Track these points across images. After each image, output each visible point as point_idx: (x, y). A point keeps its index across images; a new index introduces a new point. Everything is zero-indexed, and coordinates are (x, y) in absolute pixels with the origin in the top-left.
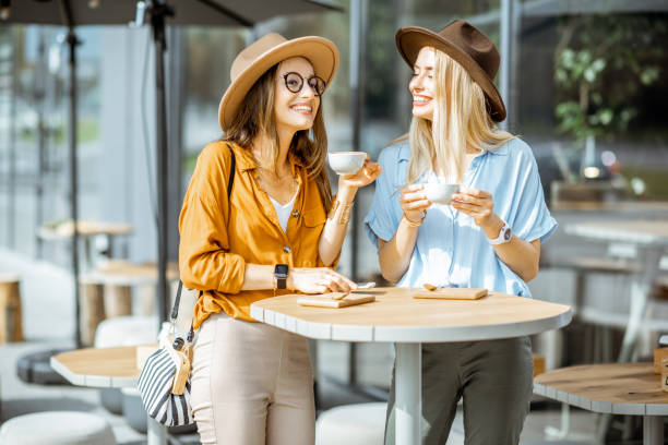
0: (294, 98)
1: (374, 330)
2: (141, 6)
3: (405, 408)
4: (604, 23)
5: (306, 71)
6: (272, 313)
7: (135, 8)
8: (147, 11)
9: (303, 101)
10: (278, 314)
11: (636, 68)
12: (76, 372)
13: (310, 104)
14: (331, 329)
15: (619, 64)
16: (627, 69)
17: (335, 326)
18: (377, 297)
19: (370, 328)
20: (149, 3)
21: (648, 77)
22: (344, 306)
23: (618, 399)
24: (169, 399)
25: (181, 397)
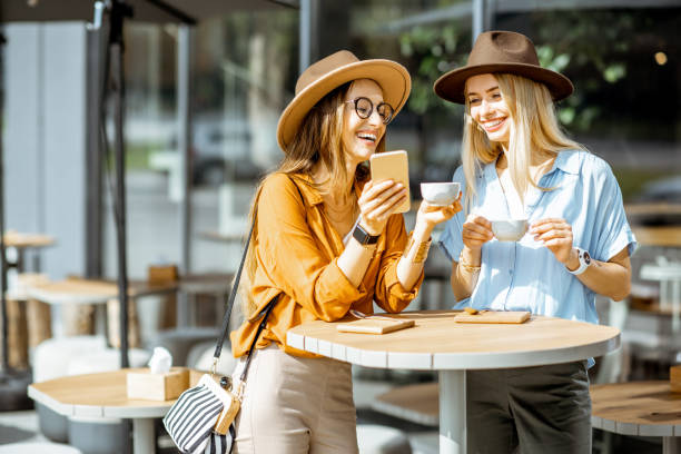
0: (362, 124)
1: (432, 357)
2: (99, 6)
3: (449, 434)
4: (567, 18)
6: (315, 340)
7: (93, 9)
8: (105, 11)
9: (372, 128)
10: (321, 342)
11: (600, 65)
12: (64, 402)
13: (376, 132)
14: (387, 357)
15: (582, 59)
16: (590, 65)
17: (390, 354)
18: (417, 322)
19: (429, 355)
20: (108, 3)
21: (613, 74)
22: (387, 331)
23: (644, 421)
24: (209, 437)
25: (223, 437)
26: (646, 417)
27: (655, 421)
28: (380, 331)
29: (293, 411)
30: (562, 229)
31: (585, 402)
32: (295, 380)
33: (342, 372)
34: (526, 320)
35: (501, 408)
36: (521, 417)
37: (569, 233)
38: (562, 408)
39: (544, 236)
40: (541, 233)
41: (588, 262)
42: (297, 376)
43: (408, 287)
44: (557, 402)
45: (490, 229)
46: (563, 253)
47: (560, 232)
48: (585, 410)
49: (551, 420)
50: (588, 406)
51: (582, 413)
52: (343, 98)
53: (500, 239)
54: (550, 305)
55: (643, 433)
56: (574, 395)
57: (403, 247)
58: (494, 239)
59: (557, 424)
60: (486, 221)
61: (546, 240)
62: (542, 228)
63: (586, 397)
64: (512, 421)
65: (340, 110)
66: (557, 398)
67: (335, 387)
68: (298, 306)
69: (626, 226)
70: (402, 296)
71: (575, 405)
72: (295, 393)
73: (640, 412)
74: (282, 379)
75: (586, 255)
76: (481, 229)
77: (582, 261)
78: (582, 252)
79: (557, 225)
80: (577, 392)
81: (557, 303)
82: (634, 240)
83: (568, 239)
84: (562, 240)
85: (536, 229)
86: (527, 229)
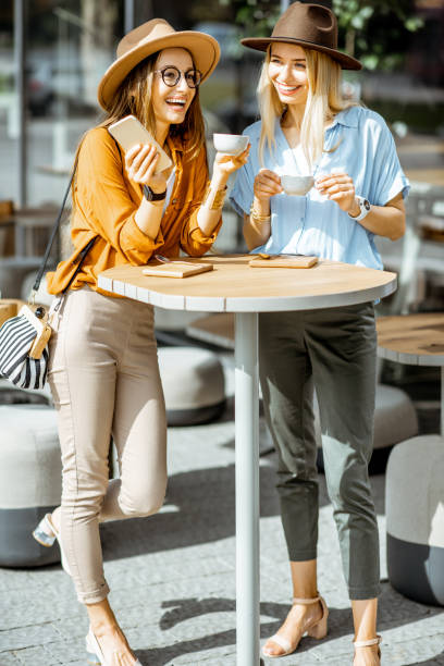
0: (171, 91)
1: (225, 301)
3: (243, 367)
5: (183, 63)
6: (122, 283)
10: (128, 285)
11: (401, 16)
13: (185, 97)
14: (185, 300)
15: (385, 10)
16: (392, 15)
17: (188, 298)
18: (215, 267)
19: (222, 299)
21: (413, 25)
22: (187, 276)
23: (422, 352)
24: (24, 362)
25: (37, 361)
26: (425, 348)
27: (432, 351)
28: (181, 275)
29: (101, 345)
30: (344, 183)
31: (372, 337)
32: (105, 318)
33: (147, 311)
34: (314, 265)
35: (295, 342)
36: (315, 349)
37: (351, 185)
38: (353, 342)
39: (330, 190)
40: (326, 188)
41: (368, 209)
42: (105, 314)
43: (208, 233)
44: (349, 336)
45: (279, 183)
46: (346, 204)
47: (343, 185)
48: (372, 343)
49: (343, 353)
50: (375, 340)
51: (370, 346)
52: (153, 68)
53: (287, 193)
54: (337, 250)
55: (422, 363)
56: (363, 330)
57: (202, 198)
58: (283, 193)
59: (348, 357)
60: (276, 176)
61: (331, 194)
62: (327, 183)
63: (373, 331)
64: (306, 355)
65: (150, 78)
66: (349, 333)
67: (140, 325)
68: (112, 250)
69: (400, 173)
70: (202, 240)
71: (364, 339)
72: (103, 329)
73: (421, 343)
74: (92, 317)
75: (365, 202)
76: (272, 183)
77: (363, 208)
78: (362, 200)
79: (340, 180)
80: (366, 327)
81: (344, 249)
82: (408, 184)
83: (351, 191)
84: (346, 193)
85: (321, 185)
86: (313, 184)
